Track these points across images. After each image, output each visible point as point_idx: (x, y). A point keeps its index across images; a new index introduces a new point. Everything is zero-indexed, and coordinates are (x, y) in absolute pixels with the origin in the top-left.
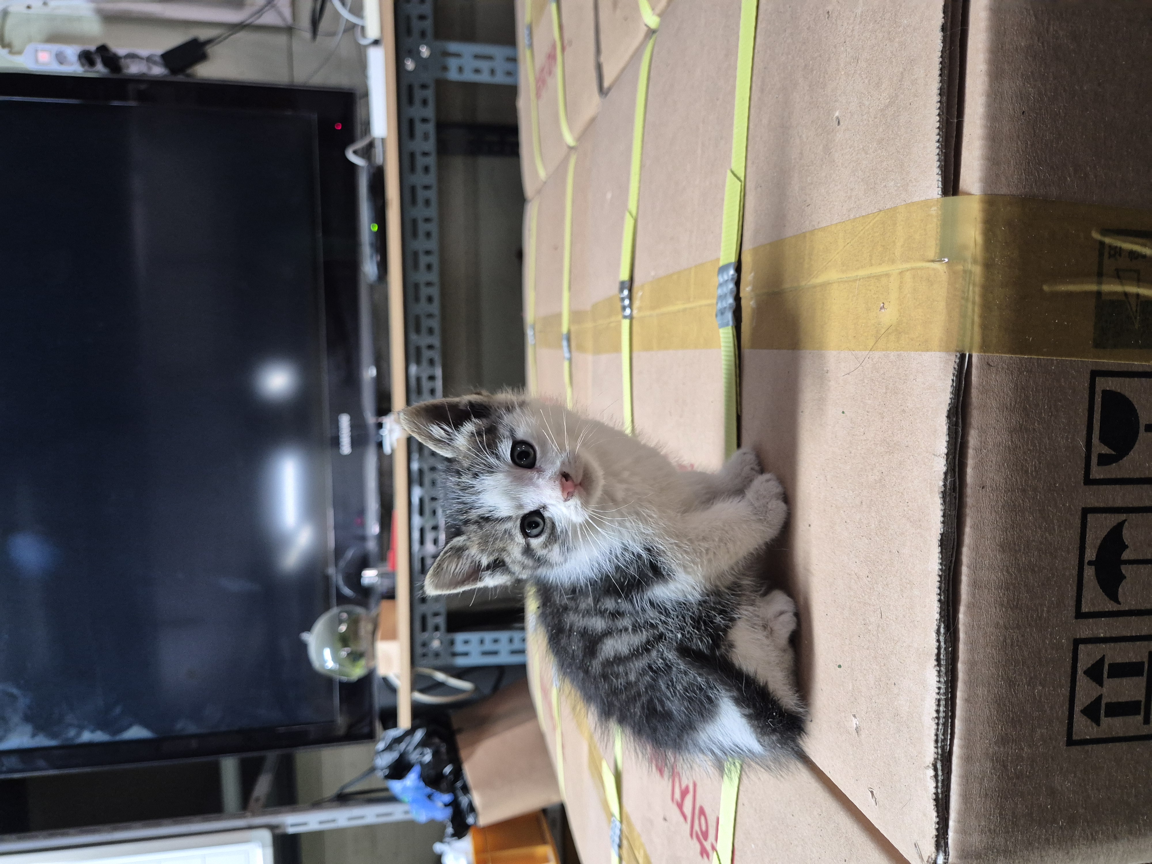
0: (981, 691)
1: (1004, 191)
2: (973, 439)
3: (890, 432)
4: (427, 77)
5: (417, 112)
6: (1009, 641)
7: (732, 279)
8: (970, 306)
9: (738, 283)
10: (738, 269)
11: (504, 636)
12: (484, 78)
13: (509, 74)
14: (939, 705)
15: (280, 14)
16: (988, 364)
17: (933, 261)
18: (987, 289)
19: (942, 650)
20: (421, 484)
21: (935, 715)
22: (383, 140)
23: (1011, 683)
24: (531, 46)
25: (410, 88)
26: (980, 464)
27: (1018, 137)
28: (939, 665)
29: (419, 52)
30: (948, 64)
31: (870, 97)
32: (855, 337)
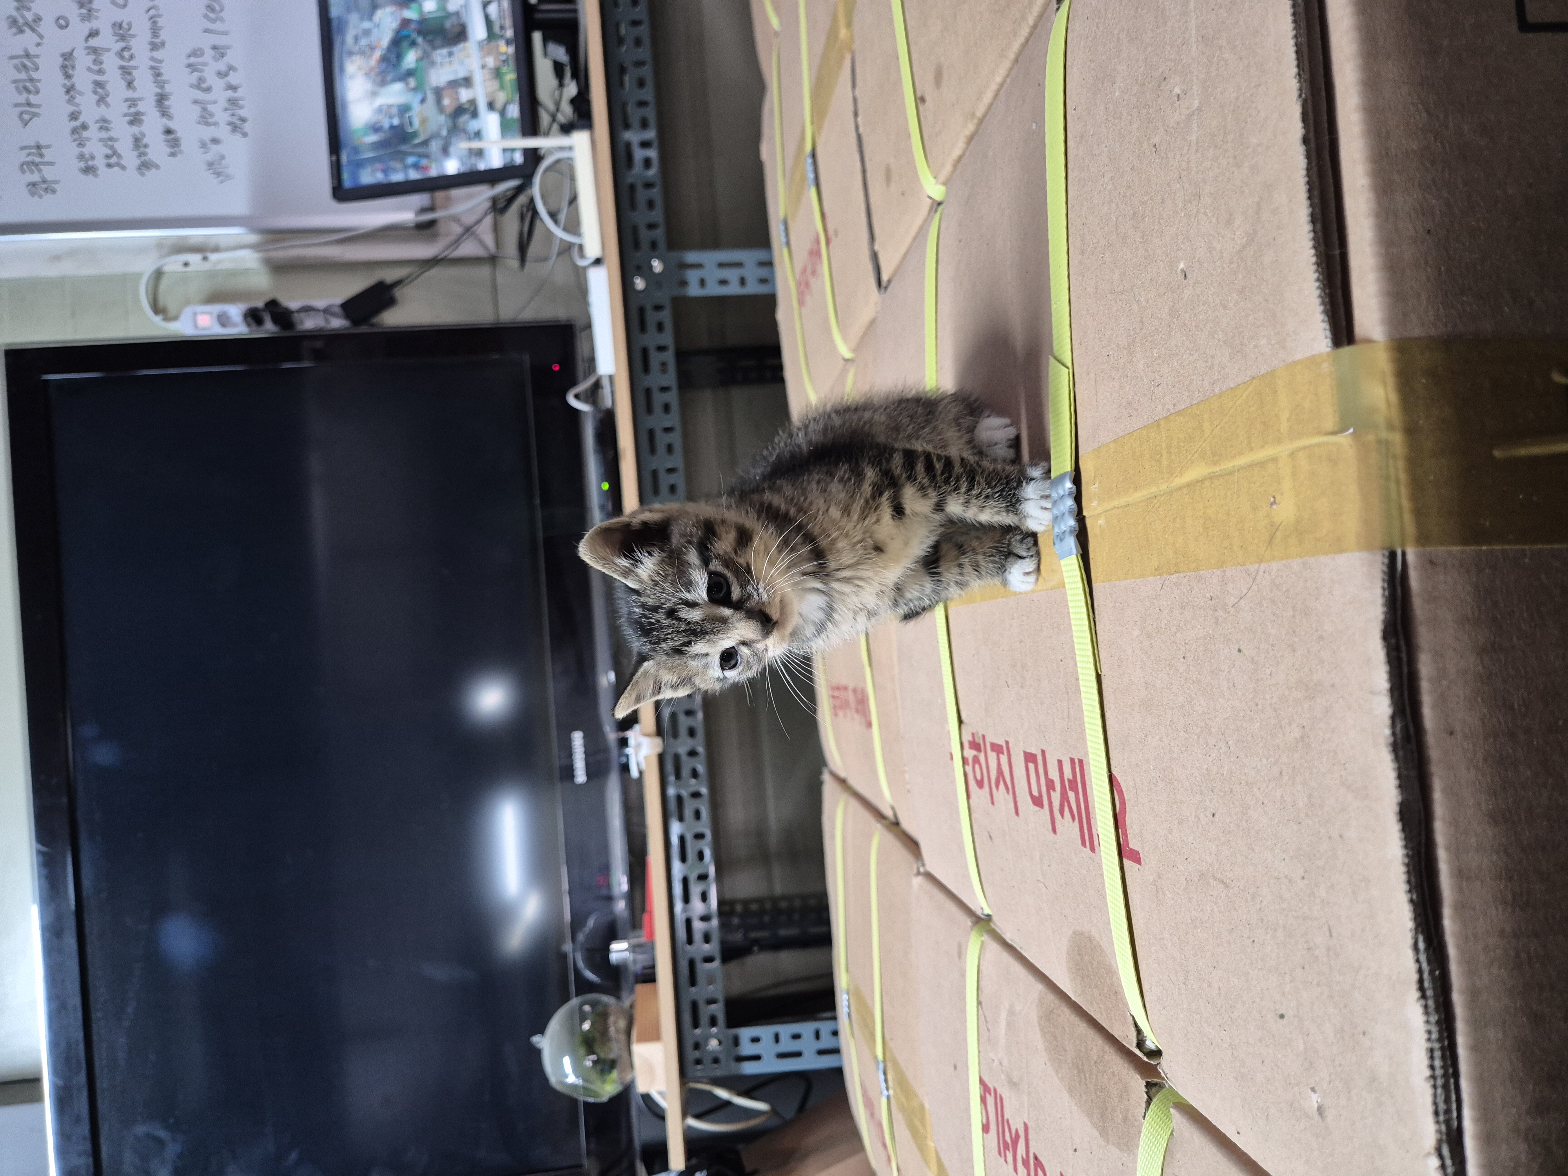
0: (1492, 1033)
1: (1417, 332)
2: (1425, 667)
3: (1306, 669)
4: (663, 296)
5: (651, 339)
6: (1524, 956)
7: (1070, 494)
8: (1393, 486)
9: (1078, 498)
10: (1076, 478)
11: (806, 1028)
12: (734, 289)
13: (763, 281)
14: (1432, 1058)
15: (481, 242)
16: (1431, 562)
17: (1334, 433)
18: (1413, 462)
19: (1426, 975)
20: (681, 819)
21: (1428, 1073)
22: (611, 377)
23: (1537, 1020)
24: (788, 243)
25: (642, 311)
26: (1441, 701)
27: (1426, 262)
28: (1424, 996)
29: (650, 268)
30: (1317, 184)
31: (1221, 239)
32: (1242, 546)
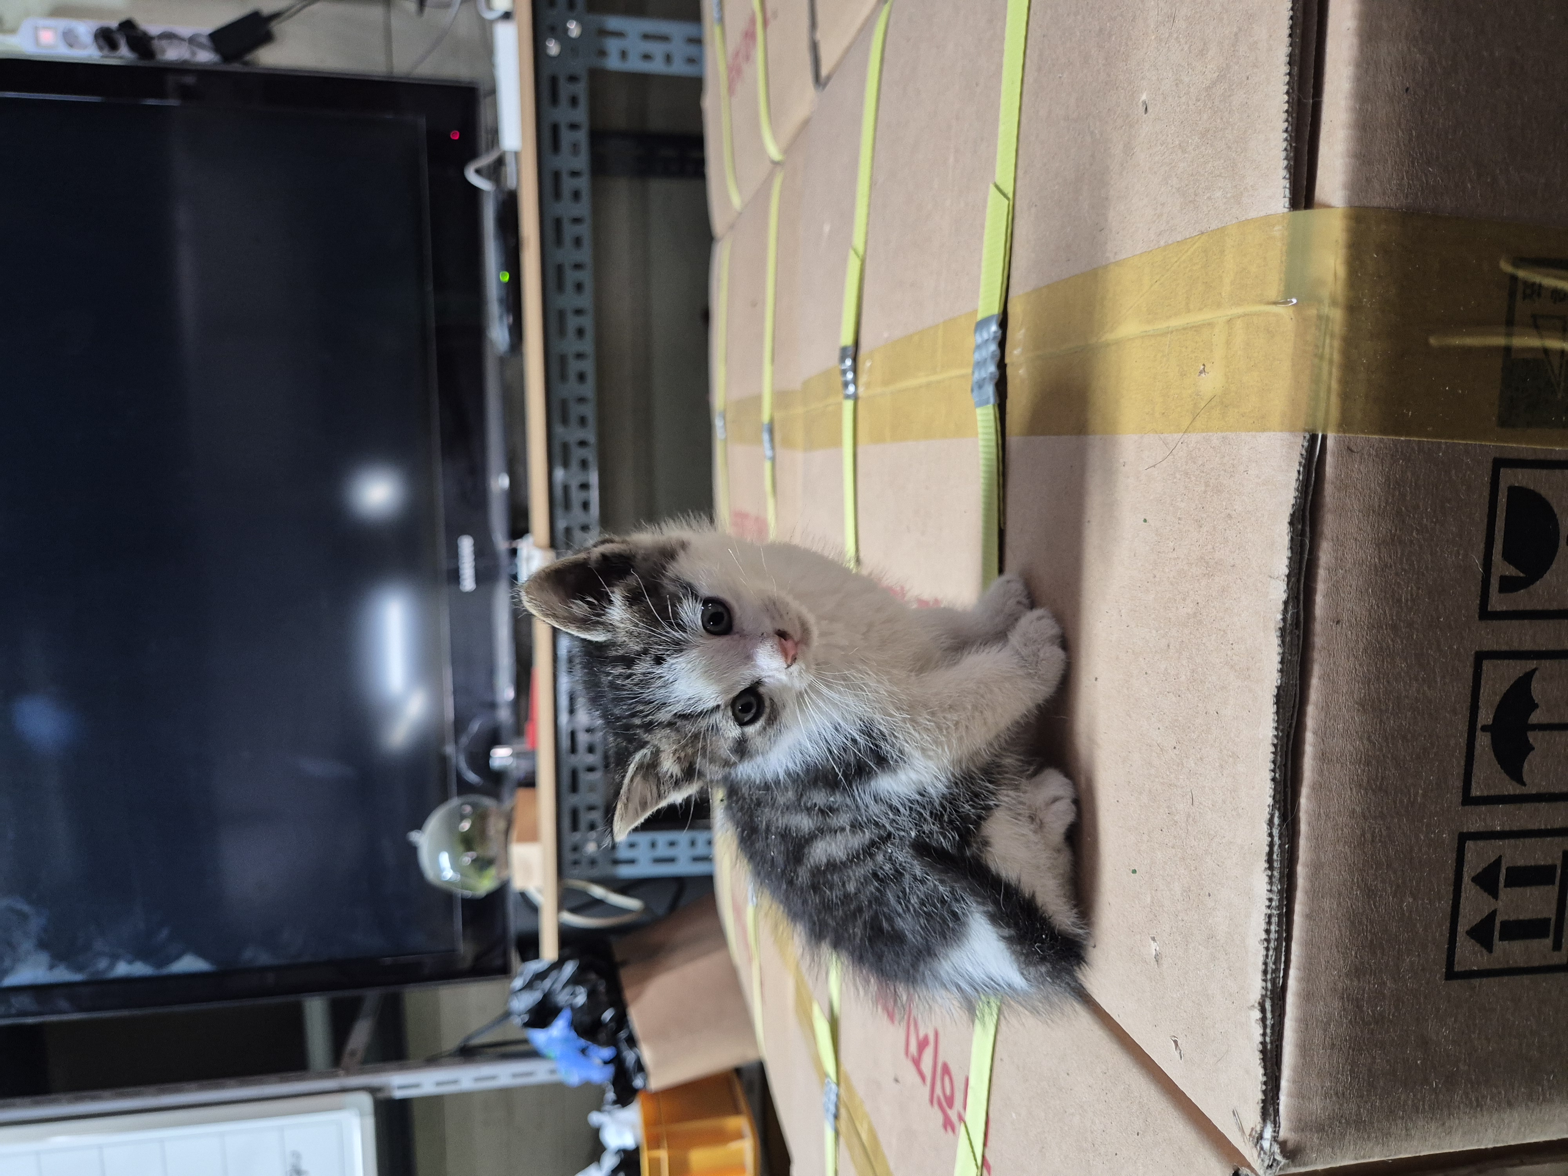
0: (1327, 904)
1: (1377, 202)
2: (1325, 555)
3: (1210, 547)
4: (579, 66)
5: (563, 114)
6: (1368, 836)
7: (994, 338)
8: (1325, 366)
9: (1002, 344)
10: (1003, 323)
11: (683, 837)
12: (657, 66)
13: (691, 61)
14: (1269, 923)
16: (1349, 449)
17: (1275, 303)
18: (1349, 343)
19: (1276, 848)
21: (1264, 936)
22: (517, 154)
23: (1370, 893)
24: (721, 20)
25: (554, 81)
26: (1335, 589)
27: (1399, 124)
28: (1271, 868)
29: (566, 30)
30: (1301, 19)
31: (1190, 70)
32: (1164, 413)
